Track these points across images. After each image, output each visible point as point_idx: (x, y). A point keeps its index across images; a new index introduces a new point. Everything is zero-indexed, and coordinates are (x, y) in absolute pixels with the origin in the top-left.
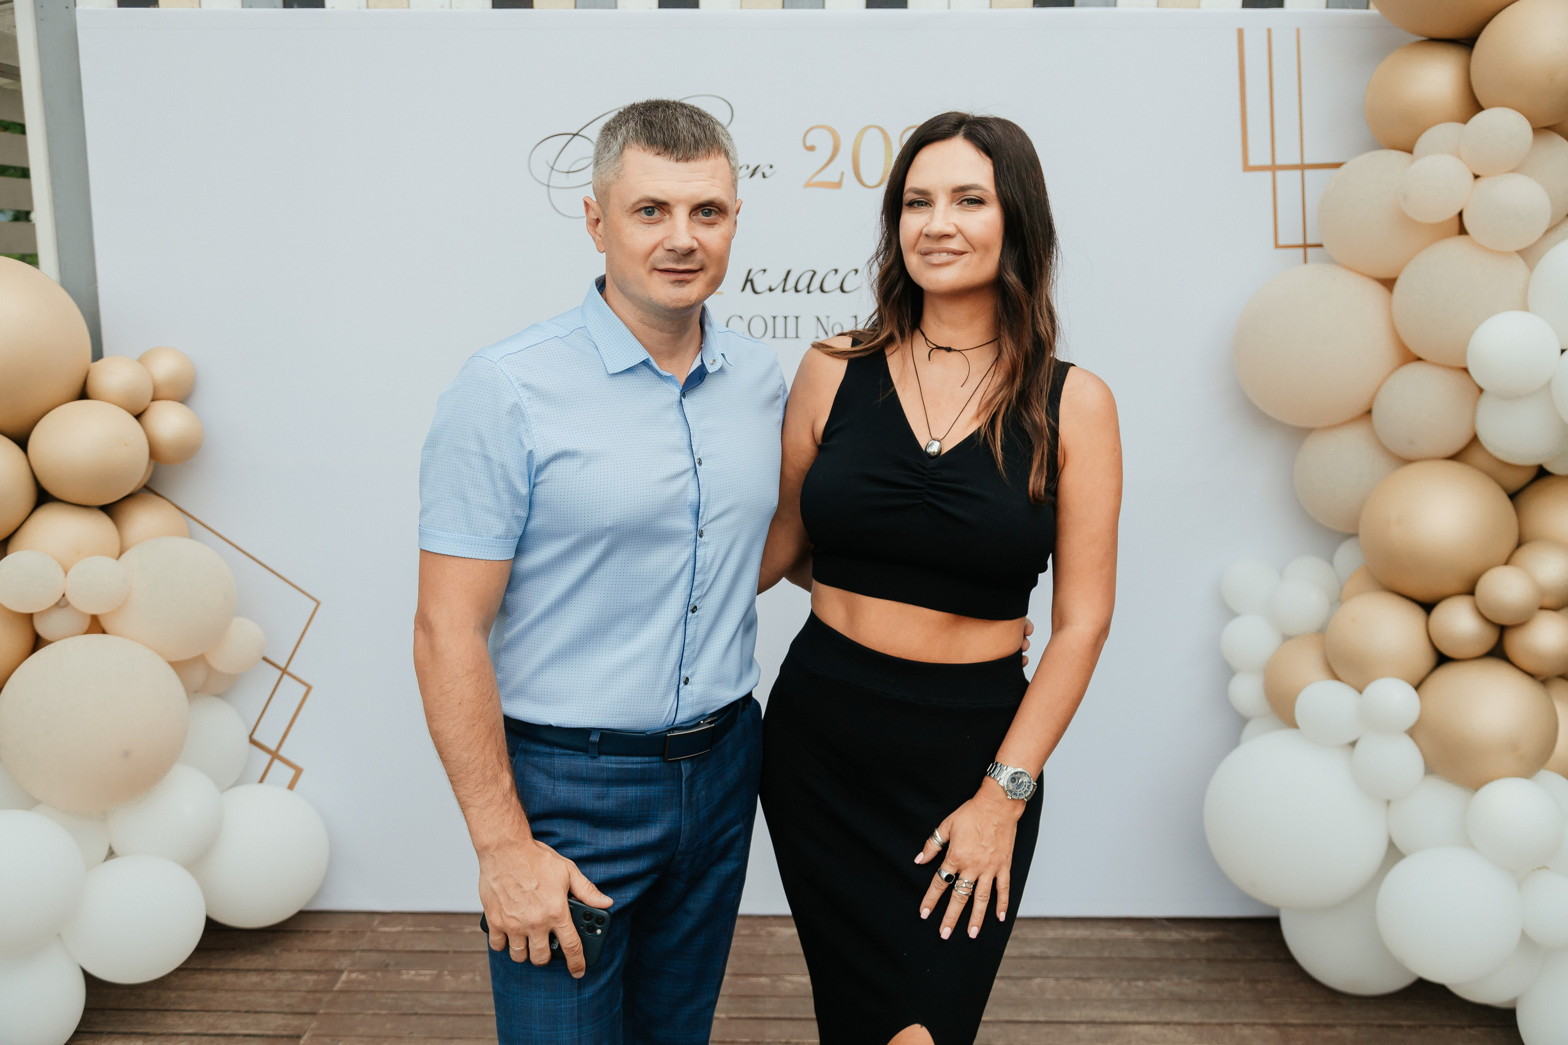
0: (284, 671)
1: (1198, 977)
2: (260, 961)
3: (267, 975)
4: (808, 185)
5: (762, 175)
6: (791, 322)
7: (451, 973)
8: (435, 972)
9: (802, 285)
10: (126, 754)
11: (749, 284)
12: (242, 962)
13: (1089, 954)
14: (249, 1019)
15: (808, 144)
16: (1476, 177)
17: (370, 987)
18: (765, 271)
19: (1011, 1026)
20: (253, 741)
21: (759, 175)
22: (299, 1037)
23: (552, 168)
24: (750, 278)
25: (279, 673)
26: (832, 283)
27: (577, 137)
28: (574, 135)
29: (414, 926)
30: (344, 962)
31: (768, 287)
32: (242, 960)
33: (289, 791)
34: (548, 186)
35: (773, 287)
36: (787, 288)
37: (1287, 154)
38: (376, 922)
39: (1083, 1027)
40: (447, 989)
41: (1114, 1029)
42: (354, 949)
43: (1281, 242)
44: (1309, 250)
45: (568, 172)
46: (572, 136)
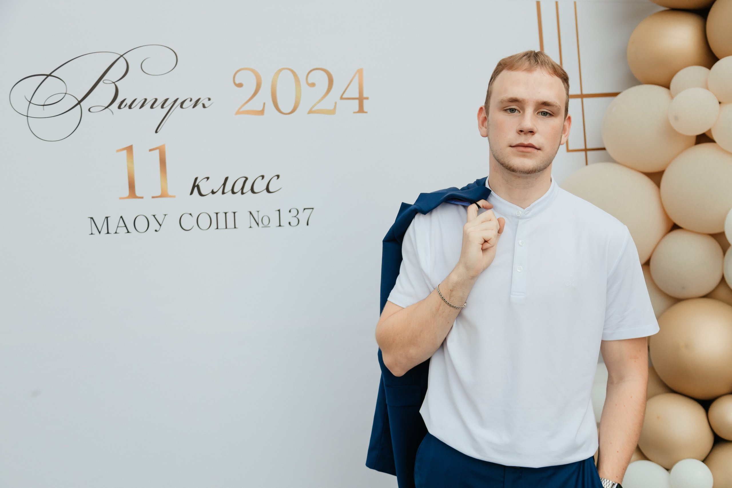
4: (238, 113)
5: (202, 105)
6: (230, 216)
9: (237, 188)
11: (196, 189)
15: (237, 82)
16: (720, 103)
18: (208, 178)
21: (200, 105)
23: (30, 102)
26: (260, 186)
27: (50, 77)
28: (48, 76)
31: (211, 191)
34: (27, 116)
35: (215, 191)
36: (225, 191)
43: (570, 148)
44: (589, 153)
45: (44, 105)
46: (45, 77)
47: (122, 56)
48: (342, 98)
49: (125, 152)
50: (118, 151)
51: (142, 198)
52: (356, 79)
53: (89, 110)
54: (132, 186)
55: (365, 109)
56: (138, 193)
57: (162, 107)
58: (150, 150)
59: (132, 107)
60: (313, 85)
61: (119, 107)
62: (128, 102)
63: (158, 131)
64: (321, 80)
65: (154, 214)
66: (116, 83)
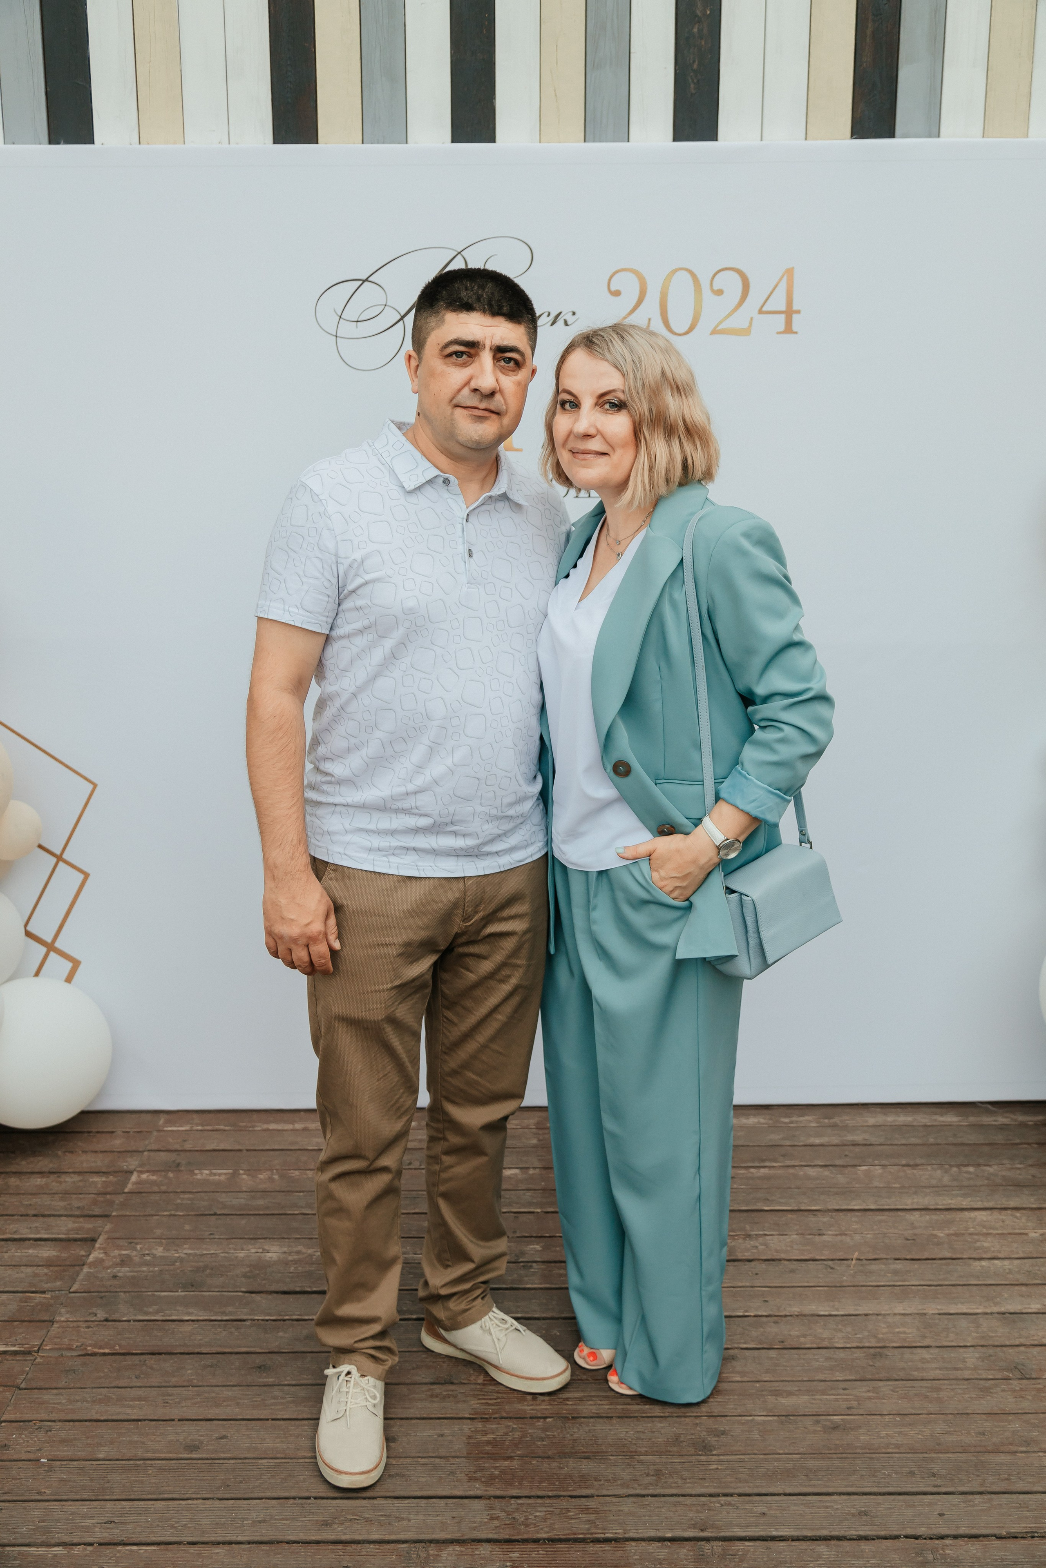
0: (59, 858)
1: (1030, 1162)
2: (43, 1163)
3: (53, 1177)
7: (248, 1172)
8: (231, 1171)
12: (24, 1164)
13: (913, 1140)
14: (38, 1223)
15: (613, 289)
17: (163, 1188)
19: (841, 1214)
20: (27, 933)
21: (560, 322)
22: (94, 1240)
23: (340, 317)
25: (55, 860)
27: (366, 283)
28: (364, 281)
29: (203, 1126)
30: (132, 1163)
32: (24, 1163)
33: (67, 984)
34: (336, 336)
38: (161, 1122)
39: (917, 1213)
40: (244, 1189)
41: (949, 1216)
42: (141, 1149)
45: (357, 321)
46: (361, 282)
47: (459, 253)
48: (761, 312)
52: (783, 285)
55: (794, 329)
60: (720, 292)
64: (731, 284)
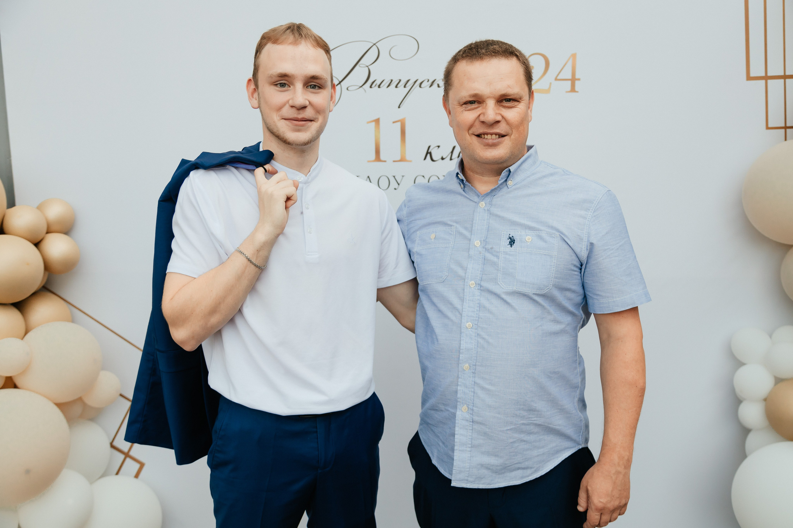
10: (28, 472)
11: (429, 155)
18: (439, 147)
20: (112, 446)
21: (435, 85)
24: (429, 151)
31: (441, 157)
35: (444, 157)
36: (453, 158)
37: (775, 69)
43: (770, 126)
44: (788, 130)
47: (374, 44)
48: (556, 79)
49: (373, 124)
50: (369, 122)
51: (385, 161)
52: (570, 63)
53: (347, 89)
54: (378, 152)
55: (577, 89)
56: (382, 157)
57: (405, 87)
58: (394, 122)
59: (381, 86)
61: (371, 87)
62: (378, 82)
63: (400, 106)
65: (394, 175)
66: (370, 67)
